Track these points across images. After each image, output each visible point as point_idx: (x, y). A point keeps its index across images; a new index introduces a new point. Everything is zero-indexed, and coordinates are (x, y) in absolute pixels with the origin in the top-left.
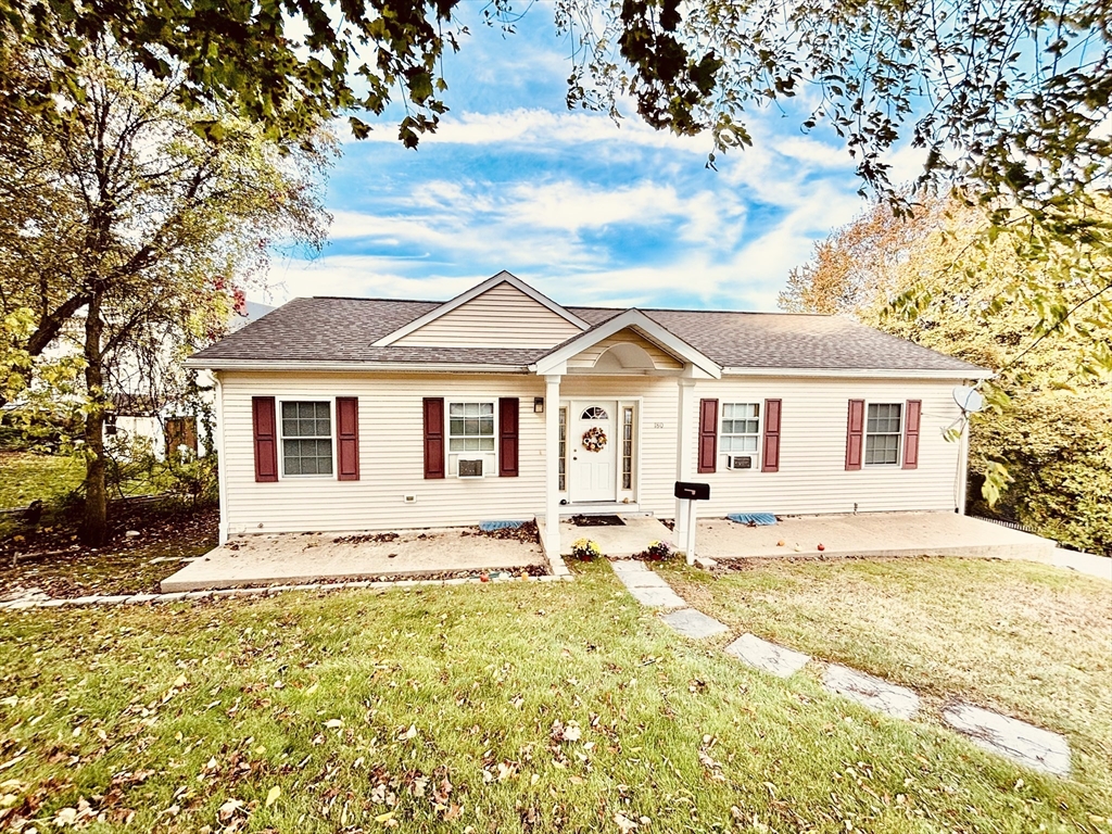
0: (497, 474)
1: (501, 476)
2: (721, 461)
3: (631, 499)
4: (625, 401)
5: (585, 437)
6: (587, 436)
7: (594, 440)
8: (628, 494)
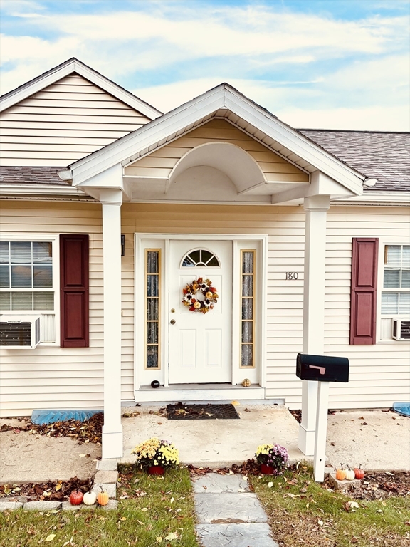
0: (58, 343)
1: (63, 346)
2: (383, 328)
3: (252, 381)
4: (243, 240)
5: (185, 292)
6: (189, 291)
7: (198, 296)
8: (249, 374)
